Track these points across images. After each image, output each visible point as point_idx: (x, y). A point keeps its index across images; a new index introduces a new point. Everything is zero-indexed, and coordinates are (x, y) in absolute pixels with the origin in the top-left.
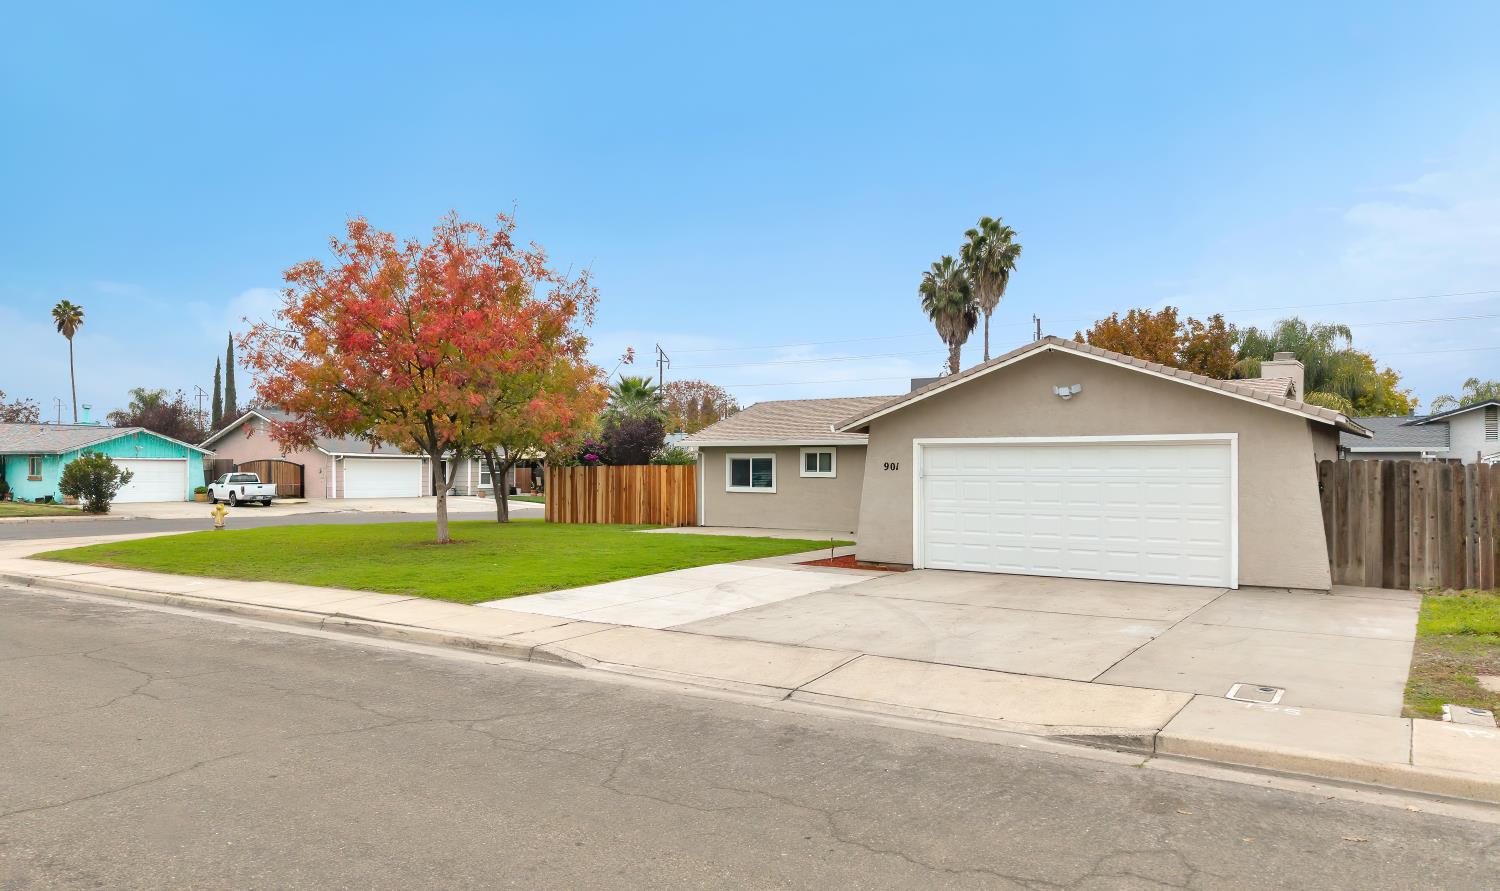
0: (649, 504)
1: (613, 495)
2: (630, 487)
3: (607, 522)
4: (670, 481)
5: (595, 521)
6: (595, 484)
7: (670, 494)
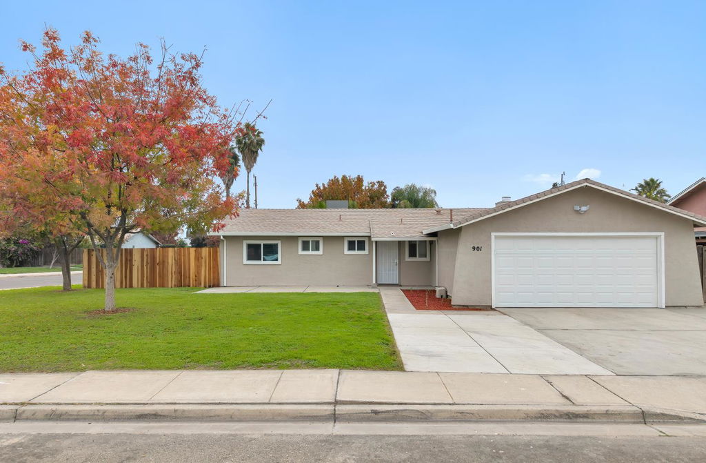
0: (180, 273)
1: (147, 268)
2: (164, 262)
3: (142, 286)
4: (198, 258)
5: (131, 286)
6: (131, 260)
7: (198, 267)
